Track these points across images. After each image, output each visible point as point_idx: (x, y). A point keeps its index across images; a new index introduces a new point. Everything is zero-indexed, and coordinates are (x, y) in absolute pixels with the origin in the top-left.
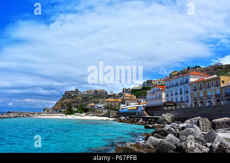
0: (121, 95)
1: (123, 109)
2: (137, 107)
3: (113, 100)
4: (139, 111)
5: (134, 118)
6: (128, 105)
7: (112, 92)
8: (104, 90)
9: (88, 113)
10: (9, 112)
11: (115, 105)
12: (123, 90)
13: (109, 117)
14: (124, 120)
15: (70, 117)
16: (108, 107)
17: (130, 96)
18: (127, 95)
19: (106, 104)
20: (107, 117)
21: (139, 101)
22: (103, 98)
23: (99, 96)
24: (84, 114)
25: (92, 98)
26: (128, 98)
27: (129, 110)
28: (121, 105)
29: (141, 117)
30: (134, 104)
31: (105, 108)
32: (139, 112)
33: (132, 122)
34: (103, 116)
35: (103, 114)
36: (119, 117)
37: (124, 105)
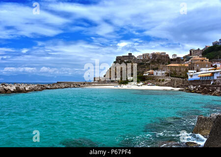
0: (187, 58)
1: (191, 76)
2: (213, 73)
3: (177, 65)
4: (215, 78)
5: (208, 87)
6: (198, 71)
7: (175, 55)
8: (165, 53)
9: (146, 82)
10: (58, 83)
11: (180, 71)
12: (191, 52)
13: (174, 87)
14: (194, 89)
15: (124, 87)
16: (171, 73)
17: (201, 58)
18: (197, 57)
19: (168, 71)
20: (171, 86)
21: (214, 65)
22: (163, 64)
23: (158, 60)
24: (141, 83)
25: (149, 64)
26: (199, 62)
27: (201, 77)
28: (189, 71)
29: (218, 86)
30: (207, 69)
31: (168, 75)
32: (215, 80)
33: (206, 92)
34: (165, 85)
35: (165, 83)
36: (187, 86)
37: (193, 71)
